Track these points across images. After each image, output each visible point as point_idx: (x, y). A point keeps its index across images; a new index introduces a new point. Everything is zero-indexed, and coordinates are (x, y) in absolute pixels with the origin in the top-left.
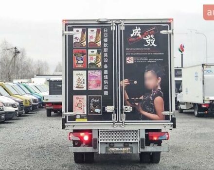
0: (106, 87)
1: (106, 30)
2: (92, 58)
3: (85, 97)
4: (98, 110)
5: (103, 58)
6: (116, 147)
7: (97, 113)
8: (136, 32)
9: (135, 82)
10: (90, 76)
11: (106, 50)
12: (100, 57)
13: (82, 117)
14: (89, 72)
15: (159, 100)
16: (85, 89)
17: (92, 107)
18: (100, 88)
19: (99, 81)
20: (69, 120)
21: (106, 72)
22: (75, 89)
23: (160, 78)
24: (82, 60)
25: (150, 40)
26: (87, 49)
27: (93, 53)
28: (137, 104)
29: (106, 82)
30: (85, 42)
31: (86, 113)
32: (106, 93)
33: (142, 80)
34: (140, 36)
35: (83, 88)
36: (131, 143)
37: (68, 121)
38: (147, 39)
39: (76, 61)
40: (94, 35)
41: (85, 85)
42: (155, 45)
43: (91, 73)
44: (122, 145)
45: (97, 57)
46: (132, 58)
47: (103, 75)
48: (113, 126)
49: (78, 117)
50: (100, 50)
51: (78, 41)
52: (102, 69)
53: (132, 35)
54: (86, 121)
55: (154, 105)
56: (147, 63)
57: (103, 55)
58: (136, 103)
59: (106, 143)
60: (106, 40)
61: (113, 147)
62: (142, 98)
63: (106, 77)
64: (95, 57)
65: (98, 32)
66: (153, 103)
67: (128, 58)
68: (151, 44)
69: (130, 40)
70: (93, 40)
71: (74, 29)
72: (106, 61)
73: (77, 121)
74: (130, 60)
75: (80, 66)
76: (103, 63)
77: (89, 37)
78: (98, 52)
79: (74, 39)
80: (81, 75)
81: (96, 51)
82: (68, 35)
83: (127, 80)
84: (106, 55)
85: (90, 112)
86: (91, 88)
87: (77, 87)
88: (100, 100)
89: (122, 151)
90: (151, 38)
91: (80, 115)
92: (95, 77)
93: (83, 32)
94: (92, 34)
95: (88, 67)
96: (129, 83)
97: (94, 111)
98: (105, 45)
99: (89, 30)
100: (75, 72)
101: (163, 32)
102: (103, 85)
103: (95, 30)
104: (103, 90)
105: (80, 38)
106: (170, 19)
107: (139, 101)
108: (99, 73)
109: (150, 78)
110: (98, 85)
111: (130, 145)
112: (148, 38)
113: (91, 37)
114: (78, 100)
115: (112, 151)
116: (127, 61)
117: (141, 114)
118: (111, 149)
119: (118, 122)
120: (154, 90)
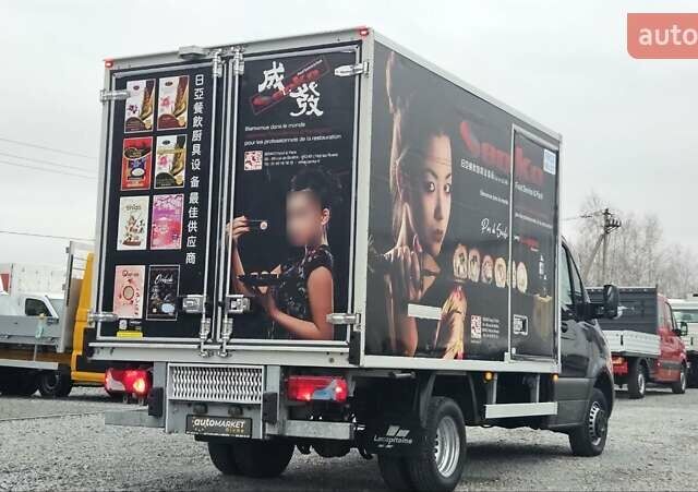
0: (191, 242)
1: (200, 79)
2: (164, 161)
3: (142, 268)
4: (168, 308)
5: (190, 157)
6: (211, 417)
7: (166, 315)
8: (272, 79)
9: (264, 225)
10: (158, 212)
11: (197, 135)
12: (184, 155)
13: (130, 328)
14: (155, 198)
15: (321, 275)
16: (143, 247)
17: (155, 297)
18: (177, 245)
19: (178, 224)
20: (102, 335)
21: (194, 197)
22: (120, 247)
23: (327, 212)
24: (142, 166)
25: (307, 99)
26: (156, 134)
27: (167, 147)
28: (263, 289)
29: (193, 226)
30: (152, 117)
31: (140, 317)
32: (191, 258)
33: (280, 217)
34: (281, 87)
35: (139, 244)
36: (249, 408)
37: (99, 337)
38: (300, 95)
39: (128, 170)
40: (173, 96)
41: (143, 237)
42: (319, 113)
43: (159, 203)
44: (224, 412)
45: (176, 157)
46: (258, 154)
47: (187, 205)
48: (198, 352)
49: (123, 324)
50: (184, 136)
51: (136, 115)
52: (186, 190)
53: (261, 88)
54: (139, 336)
55: (307, 293)
56: (296, 167)
57: (190, 150)
58: (261, 288)
59: (189, 403)
60: (198, 108)
61: (202, 415)
62: (277, 271)
63: (193, 212)
64: (171, 157)
65: (182, 84)
66: (306, 287)
67: (249, 156)
68: (309, 109)
69: (257, 101)
70: (168, 110)
71: (129, 83)
72: (196, 165)
73: (120, 335)
74: (254, 162)
75: (136, 184)
76: (189, 173)
77: (160, 102)
78: (180, 143)
79: (127, 111)
80: (138, 208)
81: (173, 139)
82: (116, 101)
83: (243, 218)
84: (197, 150)
85: (151, 311)
86: (158, 245)
87: (125, 243)
88: (175, 279)
89: (223, 429)
90: (309, 93)
91: (128, 320)
92: (167, 212)
93: (149, 87)
94: (169, 90)
95: (155, 187)
96: (246, 229)
97: (159, 311)
98: (197, 121)
99: (163, 81)
100: (124, 201)
101: (343, 71)
102: (186, 235)
103: (176, 80)
104: (185, 250)
105: (140, 109)
106: (360, 31)
107: (270, 280)
108: (176, 202)
109: (301, 213)
110: (172, 236)
111: (247, 414)
112: (301, 92)
113: (166, 102)
114: (127, 278)
115: (200, 427)
116: (247, 165)
117: (272, 319)
118: (198, 422)
119: (215, 342)
120: (310, 249)
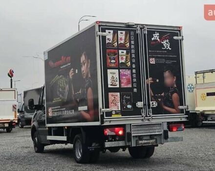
0: (135, 85)
1: (132, 33)
2: (122, 58)
3: (118, 94)
4: (129, 106)
5: (131, 58)
6: (145, 140)
7: (129, 109)
8: (156, 37)
9: (158, 80)
10: (122, 75)
11: (133, 51)
12: (129, 57)
13: (117, 113)
14: (121, 70)
15: (175, 95)
16: (118, 86)
17: (124, 103)
18: (130, 86)
19: (129, 79)
20: (106, 116)
21: (134, 71)
22: (109, 86)
23: (175, 77)
24: (114, 59)
25: (166, 44)
26: (118, 49)
27: (123, 54)
28: (160, 100)
29: (135, 80)
30: (116, 43)
31: (120, 109)
32: (135, 90)
33: (162, 78)
34: (159, 40)
35: (116, 85)
36: (156, 135)
37: (105, 118)
38: (164, 43)
39: (109, 61)
40: (123, 37)
41: (118, 83)
42: (170, 49)
43: (122, 72)
44: (148, 138)
45: (127, 57)
46: (154, 59)
47: (132, 73)
48: (142, 120)
49: (114, 113)
50: (129, 51)
51: (110, 42)
52: (131, 68)
53: (153, 39)
54: (120, 116)
56: (165, 64)
57: (131, 56)
59: (136, 137)
60: (133, 42)
61: (142, 140)
62: (163, 94)
63: (134, 76)
64: (124, 57)
65: (126, 34)
66: (171, 98)
67: (151, 60)
68: (167, 47)
69: (152, 43)
70: (122, 42)
71: (106, 31)
72: (134, 61)
73: (113, 116)
74: (153, 61)
75: (113, 65)
76: (132, 63)
77: (119, 39)
78: (127, 53)
79: (107, 40)
80: (114, 73)
81: (125, 51)
82: (102, 36)
83: (151, 78)
84: (133, 56)
85: (123, 108)
86: (123, 86)
87: (111, 85)
88: (130, 97)
89: (149, 143)
90: (167, 42)
91: (115, 111)
92: (125, 75)
93: (114, 33)
94: (122, 35)
95: (120, 66)
97: (126, 107)
98: (133, 47)
99: (119, 32)
100: (109, 71)
101: (175, 38)
102: (133, 83)
103: (124, 32)
104: (133, 87)
105: (111, 39)
106: (180, 27)
107: (161, 97)
108: (128, 72)
110: (128, 83)
111: (155, 137)
112: (164, 42)
113: (121, 39)
114: (113, 97)
116: (151, 62)
117: (163, 108)
118: (140, 142)
119: (146, 116)
120: (172, 88)
